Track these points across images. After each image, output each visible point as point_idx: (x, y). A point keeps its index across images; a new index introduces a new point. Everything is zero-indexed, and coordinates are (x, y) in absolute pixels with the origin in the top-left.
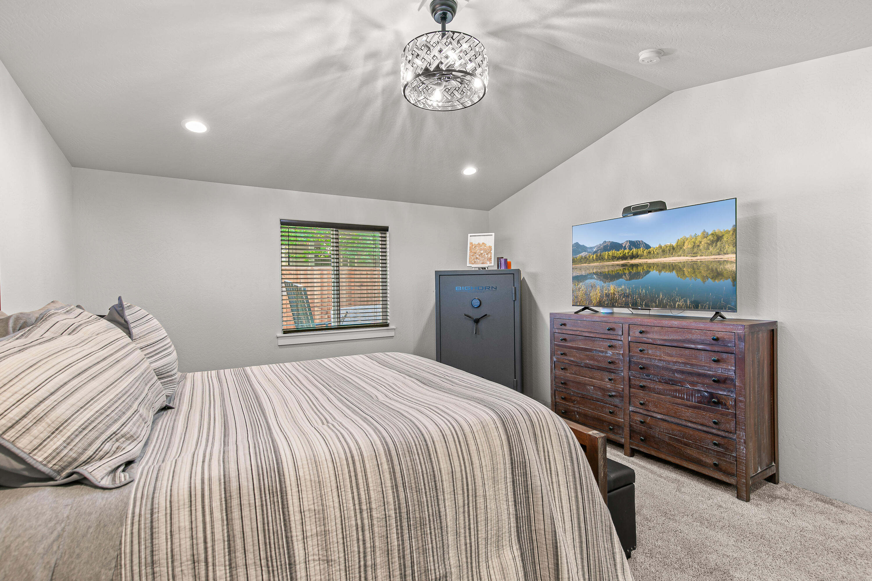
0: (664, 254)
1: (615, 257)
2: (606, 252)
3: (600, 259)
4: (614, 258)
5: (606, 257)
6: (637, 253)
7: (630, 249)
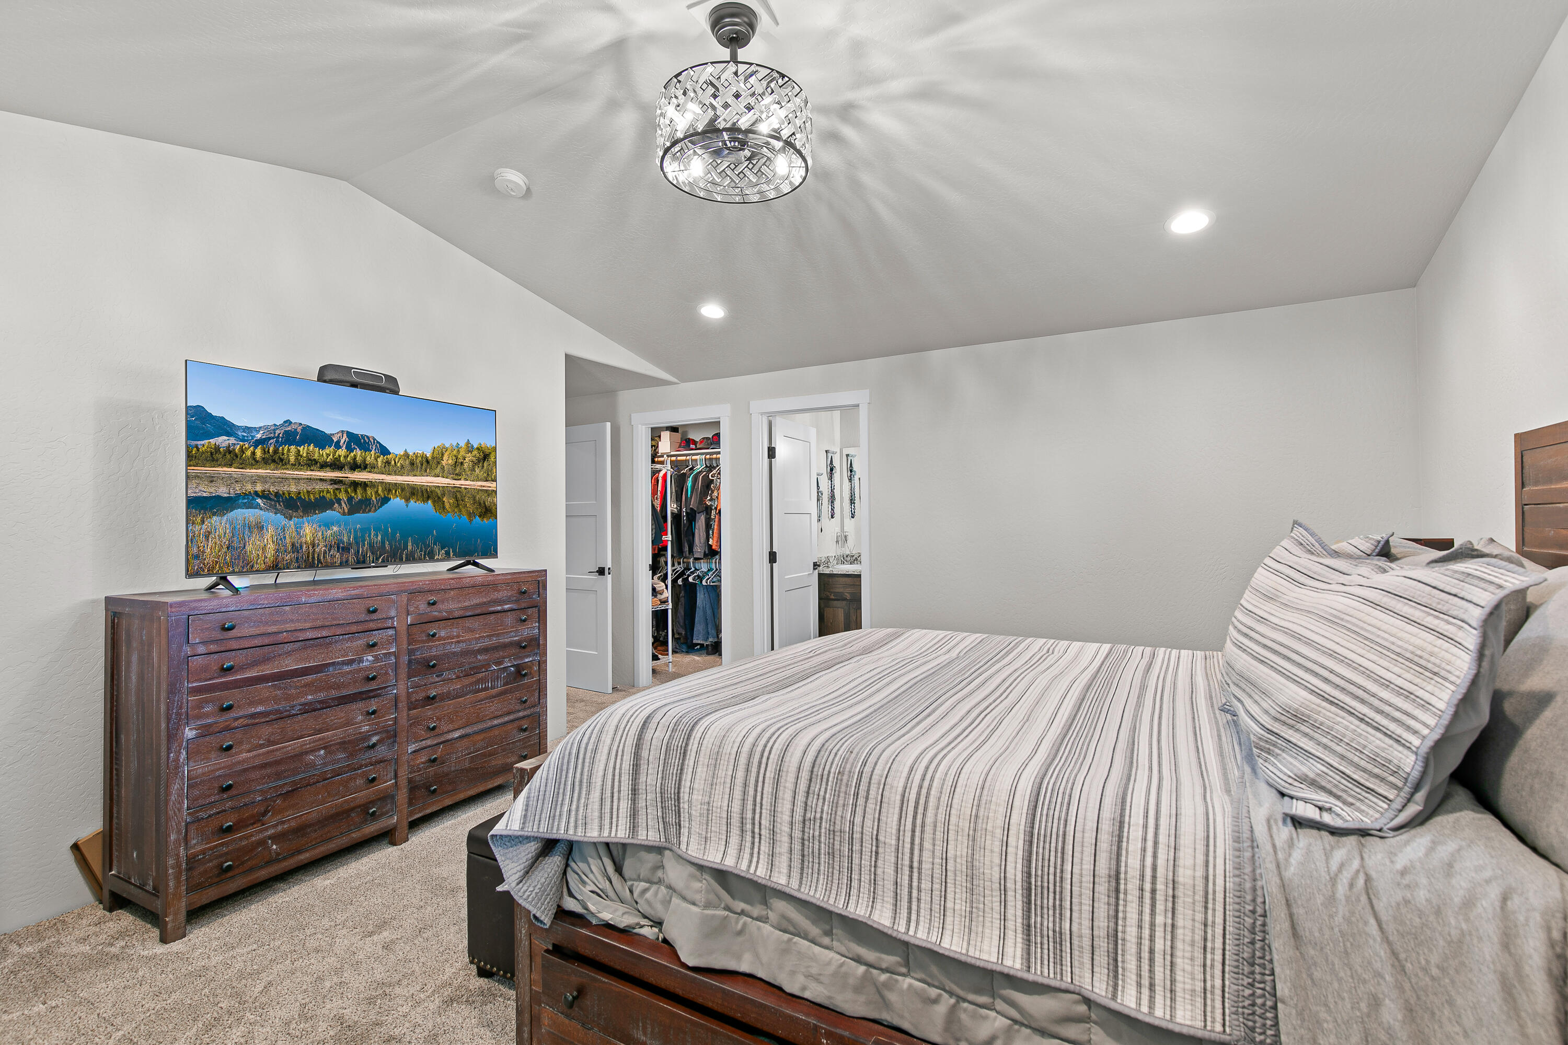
0: (414, 470)
1: (316, 462)
2: (293, 448)
3: (274, 461)
4: (311, 463)
5: (292, 459)
6: (365, 460)
7: (350, 449)
